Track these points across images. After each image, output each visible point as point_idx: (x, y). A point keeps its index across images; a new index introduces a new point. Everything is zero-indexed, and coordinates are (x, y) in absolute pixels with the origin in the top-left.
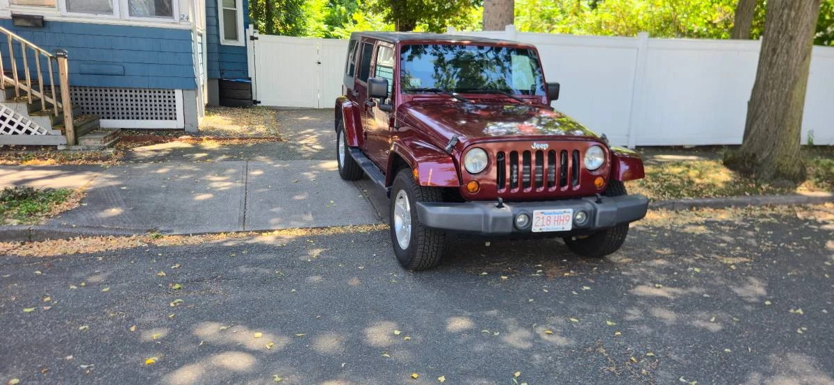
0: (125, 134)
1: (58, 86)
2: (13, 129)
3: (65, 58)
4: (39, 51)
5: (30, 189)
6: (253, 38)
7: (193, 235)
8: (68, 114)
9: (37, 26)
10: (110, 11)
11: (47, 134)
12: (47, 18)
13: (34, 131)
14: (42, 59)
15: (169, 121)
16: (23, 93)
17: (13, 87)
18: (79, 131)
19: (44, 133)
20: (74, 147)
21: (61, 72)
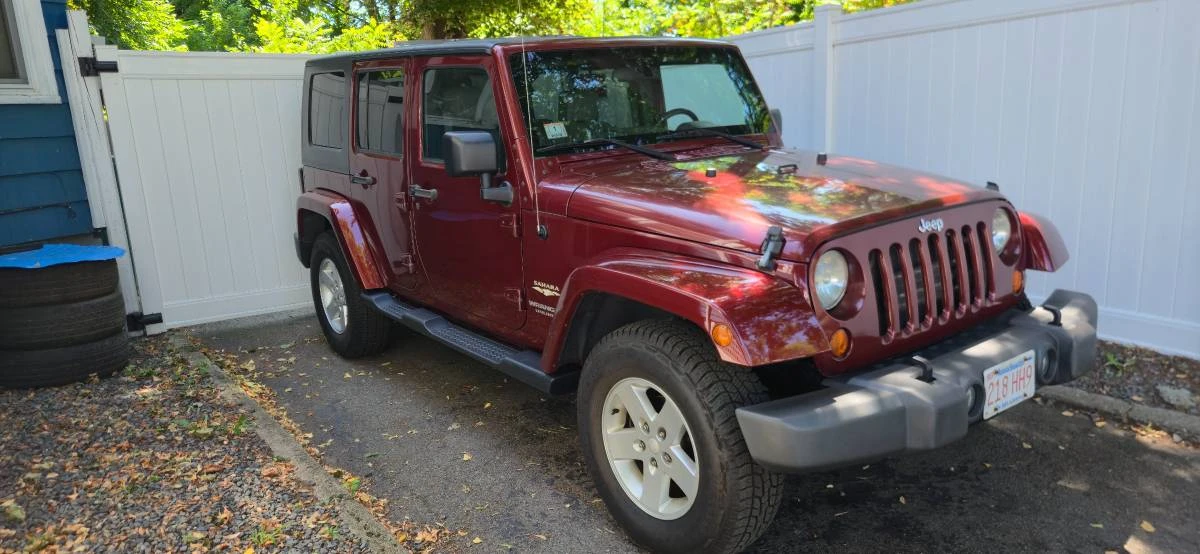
6: (91, 67)
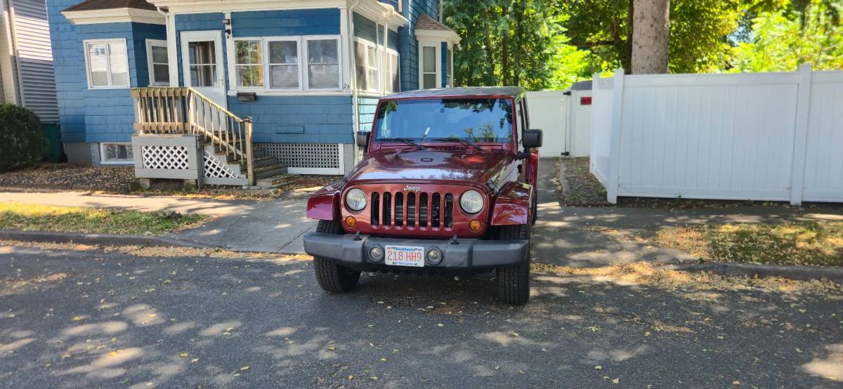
0: (301, 179)
1: (244, 143)
2: (219, 173)
3: (250, 122)
4: (234, 118)
5: (197, 215)
7: (242, 252)
8: (249, 163)
9: (251, 100)
10: (296, 85)
11: (238, 177)
12: (258, 94)
13: (231, 175)
14: (235, 122)
15: (333, 169)
16: (224, 148)
17: (218, 144)
18: (257, 175)
19: (237, 177)
20: (253, 188)
21: (246, 132)
